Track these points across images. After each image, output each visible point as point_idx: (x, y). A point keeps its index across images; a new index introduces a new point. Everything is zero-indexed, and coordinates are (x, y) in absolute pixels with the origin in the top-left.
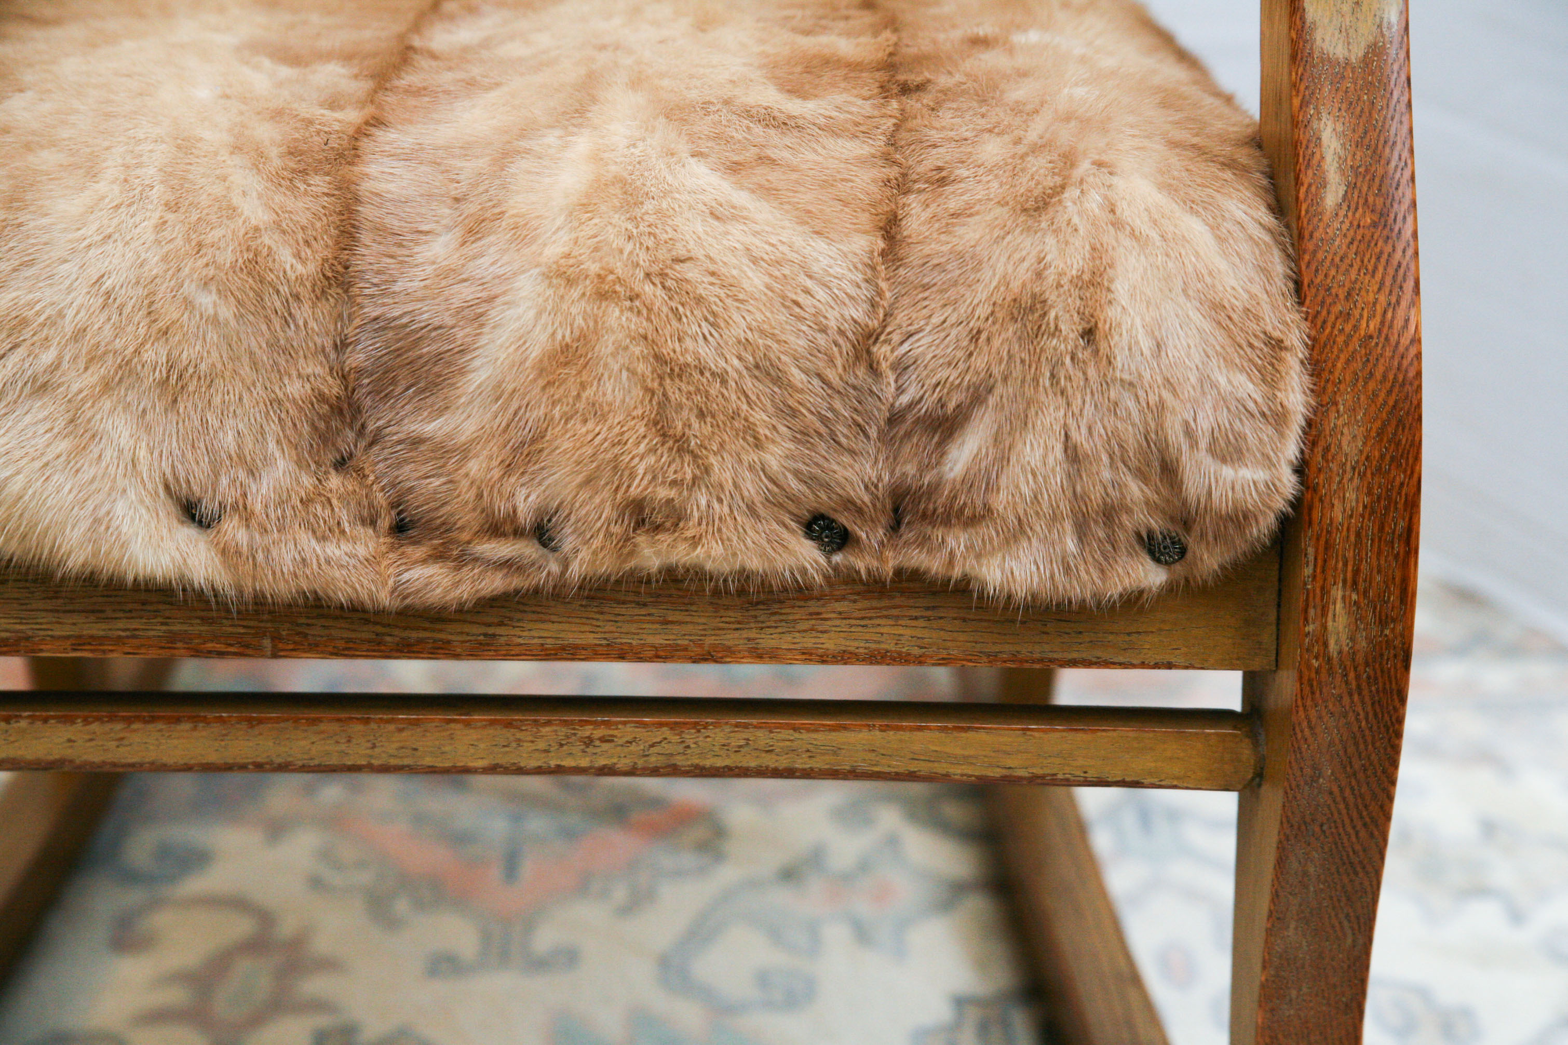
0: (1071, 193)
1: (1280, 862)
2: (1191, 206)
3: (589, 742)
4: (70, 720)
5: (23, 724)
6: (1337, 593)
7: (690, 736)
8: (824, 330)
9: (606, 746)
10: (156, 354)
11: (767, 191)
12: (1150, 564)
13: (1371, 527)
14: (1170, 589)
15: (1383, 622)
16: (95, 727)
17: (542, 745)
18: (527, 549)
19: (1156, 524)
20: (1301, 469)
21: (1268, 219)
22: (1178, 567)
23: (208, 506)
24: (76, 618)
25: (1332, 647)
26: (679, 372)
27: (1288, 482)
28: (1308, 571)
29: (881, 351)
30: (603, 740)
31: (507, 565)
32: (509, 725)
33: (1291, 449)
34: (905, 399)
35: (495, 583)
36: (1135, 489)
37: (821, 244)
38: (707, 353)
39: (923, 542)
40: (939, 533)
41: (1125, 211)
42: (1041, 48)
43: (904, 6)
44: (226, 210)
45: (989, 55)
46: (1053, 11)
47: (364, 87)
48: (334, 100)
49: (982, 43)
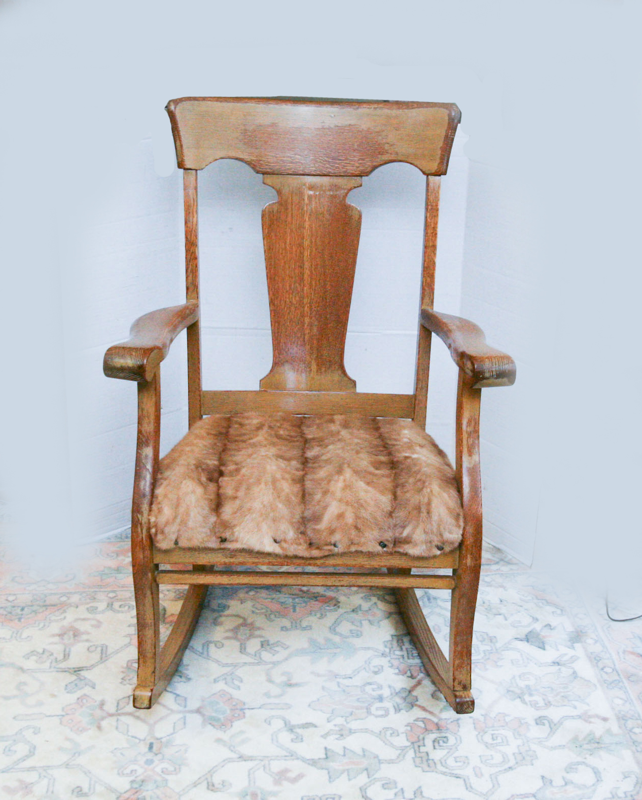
0: (425, 489)
1: (459, 602)
2: (444, 491)
3: (340, 581)
5: (241, 577)
6: (469, 556)
8: (384, 511)
9: (343, 582)
10: (272, 515)
11: (374, 487)
12: (438, 550)
13: (474, 544)
14: (441, 554)
15: (476, 560)
18: (332, 547)
19: (439, 544)
20: (463, 535)
21: (457, 493)
22: (442, 551)
23: (277, 540)
24: (254, 558)
25: (468, 565)
26: (360, 518)
27: (460, 537)
28: (464, 552)
29: (393, 515)
30: (342, 580)
31: (329, 550)
32: (326, 578)
33: (461, 532)
34: (397, 523)
35: (326, 554)
36: (435, 539)
37: (383, 497)
38: (364, 515)
39: (399, 547)
40: (402, 545)
41: (434, 492)
42: (417, 459)
43: (391, 447)
44: (283, 490)
45: (409, 460)
46: (418, 448)
47: (299, 466)
48: (297, 470)
49: (407, 458)
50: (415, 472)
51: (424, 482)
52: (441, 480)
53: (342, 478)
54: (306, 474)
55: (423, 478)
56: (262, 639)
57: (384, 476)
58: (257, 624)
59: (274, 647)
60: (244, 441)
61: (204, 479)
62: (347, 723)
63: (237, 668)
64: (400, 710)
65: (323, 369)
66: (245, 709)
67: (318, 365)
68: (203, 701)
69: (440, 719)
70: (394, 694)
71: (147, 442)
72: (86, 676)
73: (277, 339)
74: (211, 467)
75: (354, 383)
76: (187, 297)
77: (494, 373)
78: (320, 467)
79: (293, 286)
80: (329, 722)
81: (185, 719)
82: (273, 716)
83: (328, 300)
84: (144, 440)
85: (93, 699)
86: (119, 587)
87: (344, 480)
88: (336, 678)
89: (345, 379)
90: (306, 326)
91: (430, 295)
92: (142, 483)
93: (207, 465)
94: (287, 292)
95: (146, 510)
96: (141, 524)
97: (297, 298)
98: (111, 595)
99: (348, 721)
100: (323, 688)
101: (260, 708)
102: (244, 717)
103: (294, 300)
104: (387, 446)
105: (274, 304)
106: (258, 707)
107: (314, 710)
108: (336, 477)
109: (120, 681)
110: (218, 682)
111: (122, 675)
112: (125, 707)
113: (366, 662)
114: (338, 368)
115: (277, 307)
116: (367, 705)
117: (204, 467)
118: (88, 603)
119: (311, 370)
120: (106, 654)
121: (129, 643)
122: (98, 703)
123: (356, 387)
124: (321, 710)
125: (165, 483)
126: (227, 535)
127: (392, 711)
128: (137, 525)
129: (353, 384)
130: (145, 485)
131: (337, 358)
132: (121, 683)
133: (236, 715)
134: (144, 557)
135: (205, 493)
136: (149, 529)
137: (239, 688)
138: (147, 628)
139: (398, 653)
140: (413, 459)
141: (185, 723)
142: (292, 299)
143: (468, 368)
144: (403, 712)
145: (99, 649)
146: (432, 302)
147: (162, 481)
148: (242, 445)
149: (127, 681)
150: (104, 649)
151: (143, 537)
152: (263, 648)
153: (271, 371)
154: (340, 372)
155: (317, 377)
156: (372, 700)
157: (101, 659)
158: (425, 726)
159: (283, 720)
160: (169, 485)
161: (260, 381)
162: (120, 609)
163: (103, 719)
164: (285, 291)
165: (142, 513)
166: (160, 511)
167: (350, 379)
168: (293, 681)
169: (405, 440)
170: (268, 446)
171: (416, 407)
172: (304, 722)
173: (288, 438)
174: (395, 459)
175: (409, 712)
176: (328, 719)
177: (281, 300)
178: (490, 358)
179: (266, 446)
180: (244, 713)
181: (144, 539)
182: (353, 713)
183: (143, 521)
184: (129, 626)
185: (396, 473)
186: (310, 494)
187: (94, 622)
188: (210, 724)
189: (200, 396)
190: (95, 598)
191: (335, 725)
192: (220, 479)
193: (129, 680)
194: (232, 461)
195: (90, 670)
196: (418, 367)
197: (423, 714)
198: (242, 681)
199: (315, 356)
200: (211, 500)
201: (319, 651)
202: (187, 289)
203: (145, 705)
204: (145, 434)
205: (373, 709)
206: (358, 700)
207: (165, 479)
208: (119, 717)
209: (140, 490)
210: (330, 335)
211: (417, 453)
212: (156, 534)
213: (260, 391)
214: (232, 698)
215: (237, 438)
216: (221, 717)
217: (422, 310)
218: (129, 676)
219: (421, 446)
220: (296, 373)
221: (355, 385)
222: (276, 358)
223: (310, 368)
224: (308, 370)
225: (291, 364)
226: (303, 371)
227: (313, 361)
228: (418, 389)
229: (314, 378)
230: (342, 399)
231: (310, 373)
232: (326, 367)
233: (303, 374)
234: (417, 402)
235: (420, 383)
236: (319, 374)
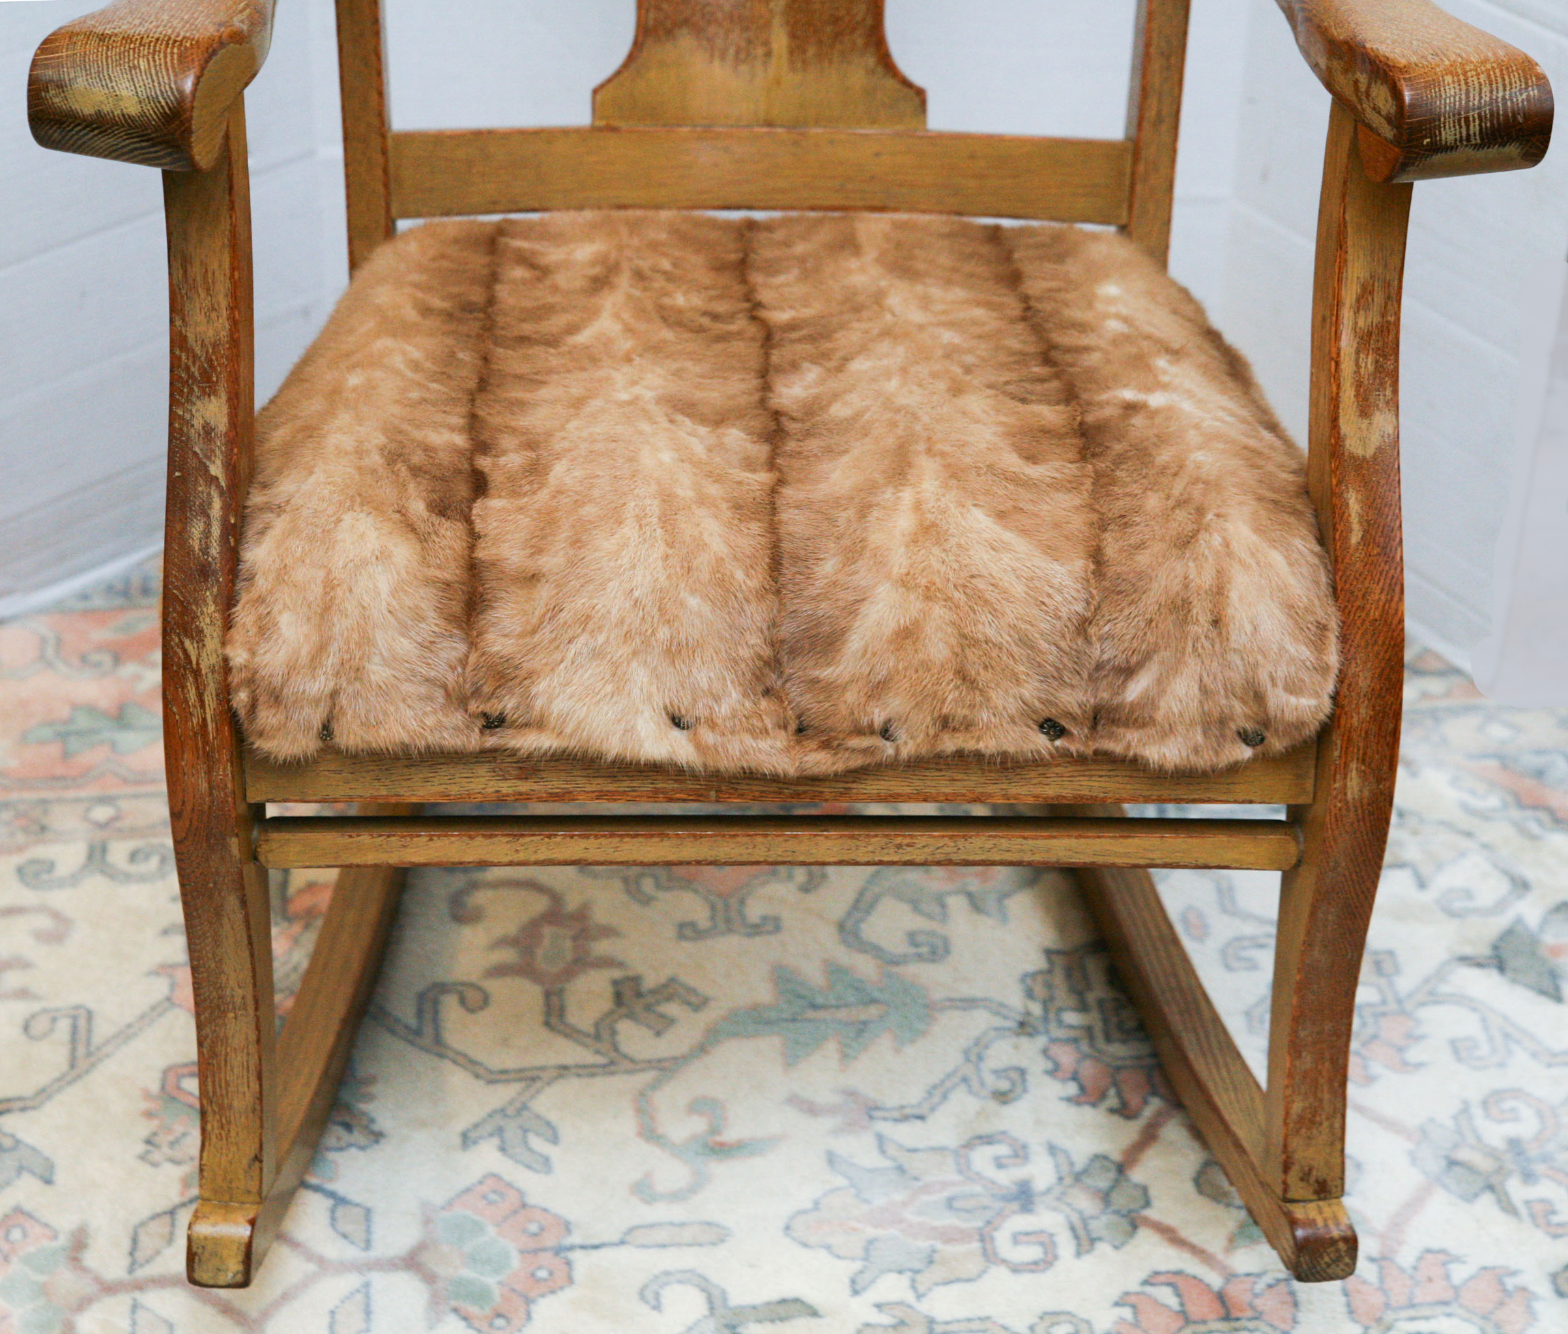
0: (1203, 536)
1: (1313, 914)
2: (1272, 542)
3: (899, 846)
4: (587, 837)
5: (559, 839)
6: (1353, 765)
7: (961, 843)
8: (1059, 618)
9: (909, 849)
10: (663, 633)
11: (1024, 532)
12: (1244, 746)
13: (1374, 729)
14: (1254, 759)
15: (1379, 780)
16: (603, 841)
17: (870, 848)
18: (877, 741)
19: (1249, 726)
20: (1335, 698)
21: (1317, 548)
22: (1259, 748)
23: (687, 719)
24: (599, 781)
25: (1349, 796)
26: (975, 643)
27: (1327, 705)
28: (1336, 753)
29: (1092, 630)
30: (908, 845)
31: (865, 751)
32: (852, 837)
33: (1330, 687)
34: (1105, 657)
35: (857, 762)
36: (1238, 708)
37: (1056, 566)
38: (990, 632)
39: (1111, 736)
40: (1121, 730)
41: (1235, 546)
42: (1169, 412)
43: (1068, 358)
44: (702, 546)
45: (1138, 421)
46: (1162, 362)
47: (761, 451)
48: (749, 464)
49: (1131, 408)
50: (1163, 470)
51: (1200, 511)
52: (1260, 499)
53: (907, 496)
54: (781, 482)
55: (1197, 492)
56: (617, 974)
57: (1055, 485)
58: (600, 915)
59: (658, 1003)
60: (552, 342)
61: (418, 508)
62: (920, 1296)
63: (538, 1084)
64: (1093, 1241)
65: (811, 51)
66: (571, 1248)
67: (793, 35)
68: (427, 1222)
69: (1230, 1276)
70: (1068, 1181)
71: (209, 380)
72: (21, 1135)
74: (444, 458)
75: (920, 94)
77: (1475, 128)
78: (830, 452)
80: (856, 1292)
81: (367, 1296)
82: (667, 1273)
84: (194, 370)
85: (47, 1225)
86: (125, 781)
87: (918, 506)
88: (871, 1117)
89: (890, 83)
92: (196, 530)
93: (428, 449)
95: (212, 623)
96: (197, 673)
98: (102, 813)
99: (921, 1288)
100: (831, 1159)
101: (622, 1242)
102: (570, 1280)
104: (1054, 354)
106: (616, 1238)
107: (805, 1245)
108: (888, 494)
109: (141, 1148)
110: (475, 1143)
111: (145, 1128)
112: (158, 1253)
113: (966, 1052)
114: (866, 45)
116: (979, 1224)
117: (417, 458)
118: (20, 849)
119: (768, 54)
120: (88, 1043)
121: (168, 999)
122: (62, 1241)
123: (924, 111)
124: (828, 1248)
125: (280, 525)
126: (508, 704)
127: (1066, 1245)
128: (184, 676)
129: (917, 100)
130: (207, 534)
131: (859, 9)
132: (143, 1158)
133: (542, 1274)
134: (211, 788)
135: (424, 561)
136: (225, 692)
137: (545, 1165)
138: (231, 1015)
139: (1072, 1018)
140: (1153, 414)
141: (368, 1312)
143: (1376, 109)
144: (1103, 1248)
145: (64, 1026)
147: (269, 516)
148: (552, 358)
149: (166, 1150)
150: (82, 1023)
151: (204, 719)
152: (624, 1010)
153: (631, 58)
154: (871, 60)
155: (792, 79)
156: (998, 1205)
157: (72, 1066)
158: (1182, 1304)
159: (703, 1290)
160: (293, 531)
161: (595, 92)
162: (133, 869)
163: (84, 1304)
165: (198, 636)
166: (265, 628)
167: (906, 83)
168: (730, 1135)
169: (1114, 326)
170: (637, 360)
171: (1139, 188)
172: (775, 1296)
173: (705, 321)
174: (1090, 418)
175: (1127, 1248)
176: (853, 1282)
178: (1459, 71)
179: (628, 360)
180: (569, 1263)
181: (211, 726)
182: (937, 1257)
183: (202, 666)
184: (165, 932)
185: (1098, 475)
186: (796, 559)
187: (44, 922)
188: (455, 1310)
189: (384, 152)
190: (43, 829)
191: (879, 1306)
192: (478, 508)
193: (172, 1144)
194: (514, 431)
195: (34, 1108)
197: (1169, 1258)
198: (555, 1140)
199: (783, 3)
200: (448, 584)
201: (811, 1014)
203: (230, 1275)
204: (198, 350)
205: (1002, 1239)
206: (950, 1203)
207: (279, 510)
208: (137, 1295)
209: (189, 551)
211: (1164, 387)
212: (253, 706)
213: (594, 129)
214: (524, 1206)
215: (527, 328)
216: (491, 1281)
218: (169, 1130)
219: (1176, 354)
220: (717, 63)
221: (923, 103)
222: (647, 11)
223: (766, 43)
224: (760, 51)
225: (698, 31)
226: (742, 56)
227: (777, 21)
228: (1146, 125)
229: (778, 82)
230: (877, 155)
231: (765, 63)
232: (820, 42)
233: (744, 68)
234: (1141, 168)
235: (1153, 102)
236: (799, 65)
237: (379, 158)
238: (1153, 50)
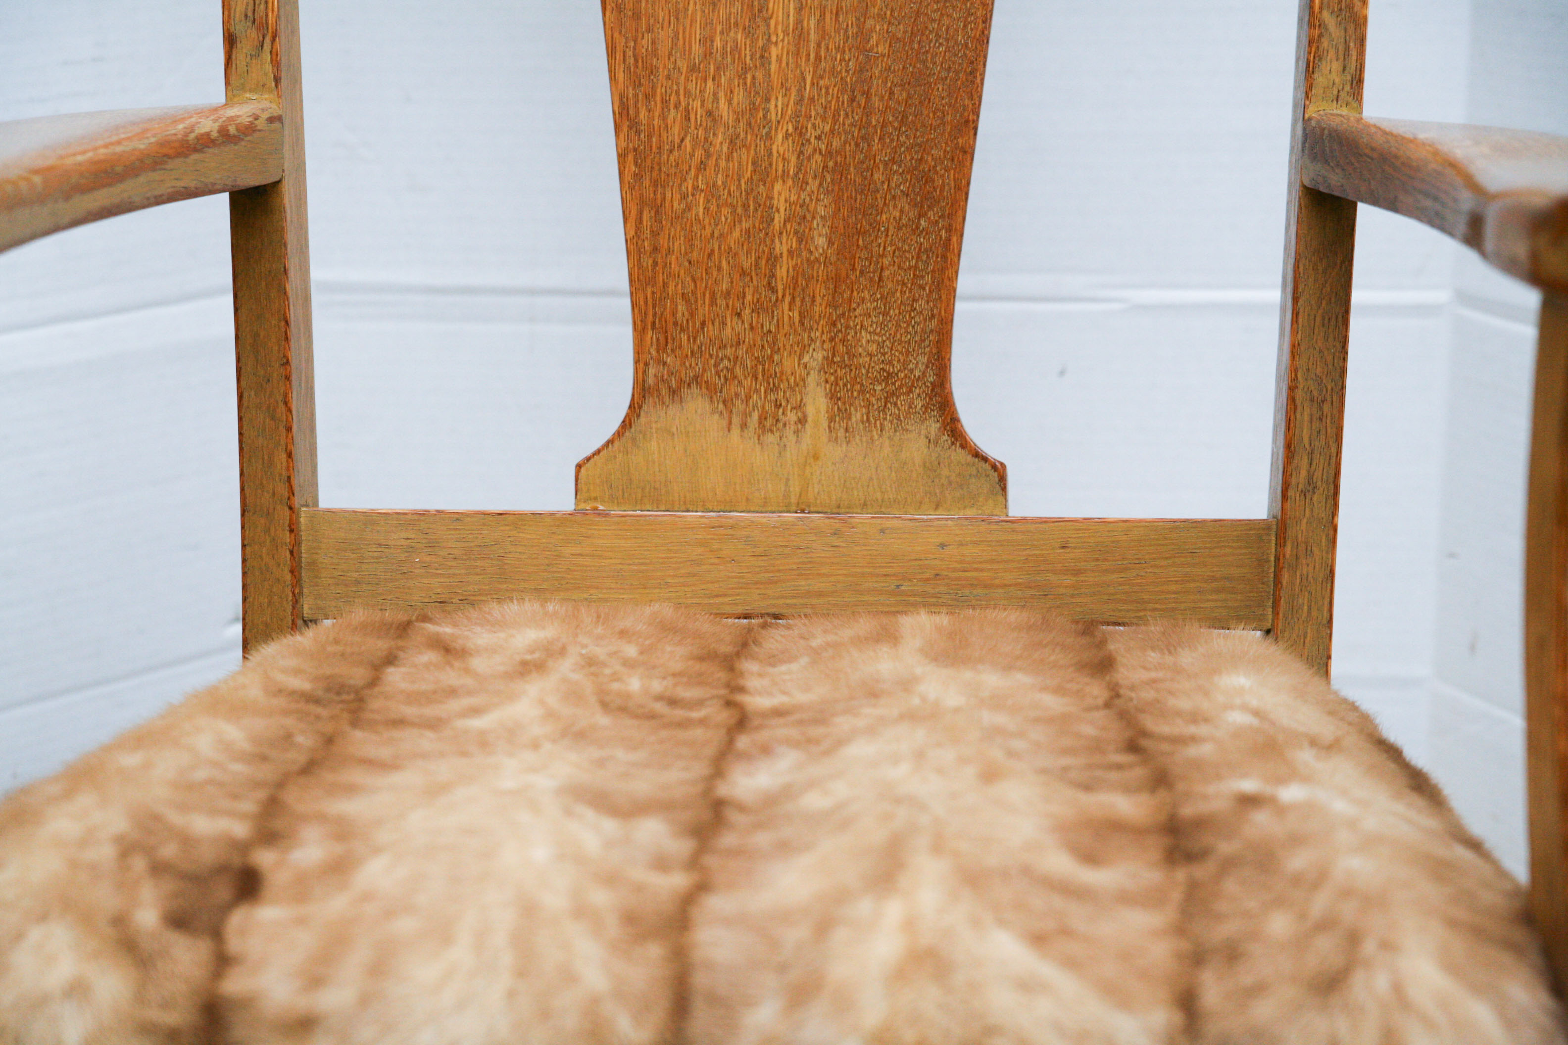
0: (1359, 976)
41: (1411, 992)
42: (1308, 809)
43: (1165, 747)
45: (1261, 818)
46: (1305, 756)
47: (682, 847)
48: (661, 864)
49: (1249, 801)
50: (1297, 880)
51: (1354, 939)
52: (1452, 924)
53: (894, 909)
54: (702, 887)
55: (1348, 911)
57: (1125, 898)
60: (434, 725)
61: (147, 919)
65: (857, 416)
67: (833, 397)
73: (652, 281)
74: (206, 850)
75: (999, 472)
76: (227, 83)
78: (785, 848)
79: (718, 43)
83: (876, 102)
87: (910, 925)
89: (960, 455)
90: (779, 219)
91: (1347, 49)
93: (187, 840)
94: (693, 69)
97: (739, 96)
103: (723, 104)
104: (1144, 743)
105: (634, 125)
108: (864, 907)
114: (926, 407)
115: (650, 136)
117: (169, 851)
119: (802, 421)
123: (1004, 489)
129: (993, 478)
131: (919, 363)
140: (1280, 810)
142: (716, 99)
146: (1358, 81)
148: (426, 741)
153: (626, 424)
154: (933, 427)
155: (833, 452)
161: (579, 467)
164: (683, 65)
167: (978, 455)
169: (1238, 718)
170: (547, 746)
171: (1285, 578)
173: (660, 707)
174: (1188, 811)
177: (665, 102)
179: (535, 745)
185: (1193, 889)
192: (237, 918)
194: (322, 818)
196: (1292, 389)
199: (819, 355)
202: (230, 41)
210: (886, 261)
211: (1306, 779)
213: (575, 512)
215: (410, 711)
217: (1306, 121)
219: (1330, 748)
220: (736, 431)
221: (1002, 480)
222: (646, 364)
223: (799, 407)
224: (792, 417)
225: (711, 391)
226: (768, 423)
227: (812, 379)
228: (1291, 493)
229: (816, 457)
230: (943, 546)
231: (797, 432)
232: (869, 404)
233: (770, 438)
234: (1288, 549)
235: (1302, 462)
236: (841, 434)
237: (287, 537)
238: (1299, 394)
